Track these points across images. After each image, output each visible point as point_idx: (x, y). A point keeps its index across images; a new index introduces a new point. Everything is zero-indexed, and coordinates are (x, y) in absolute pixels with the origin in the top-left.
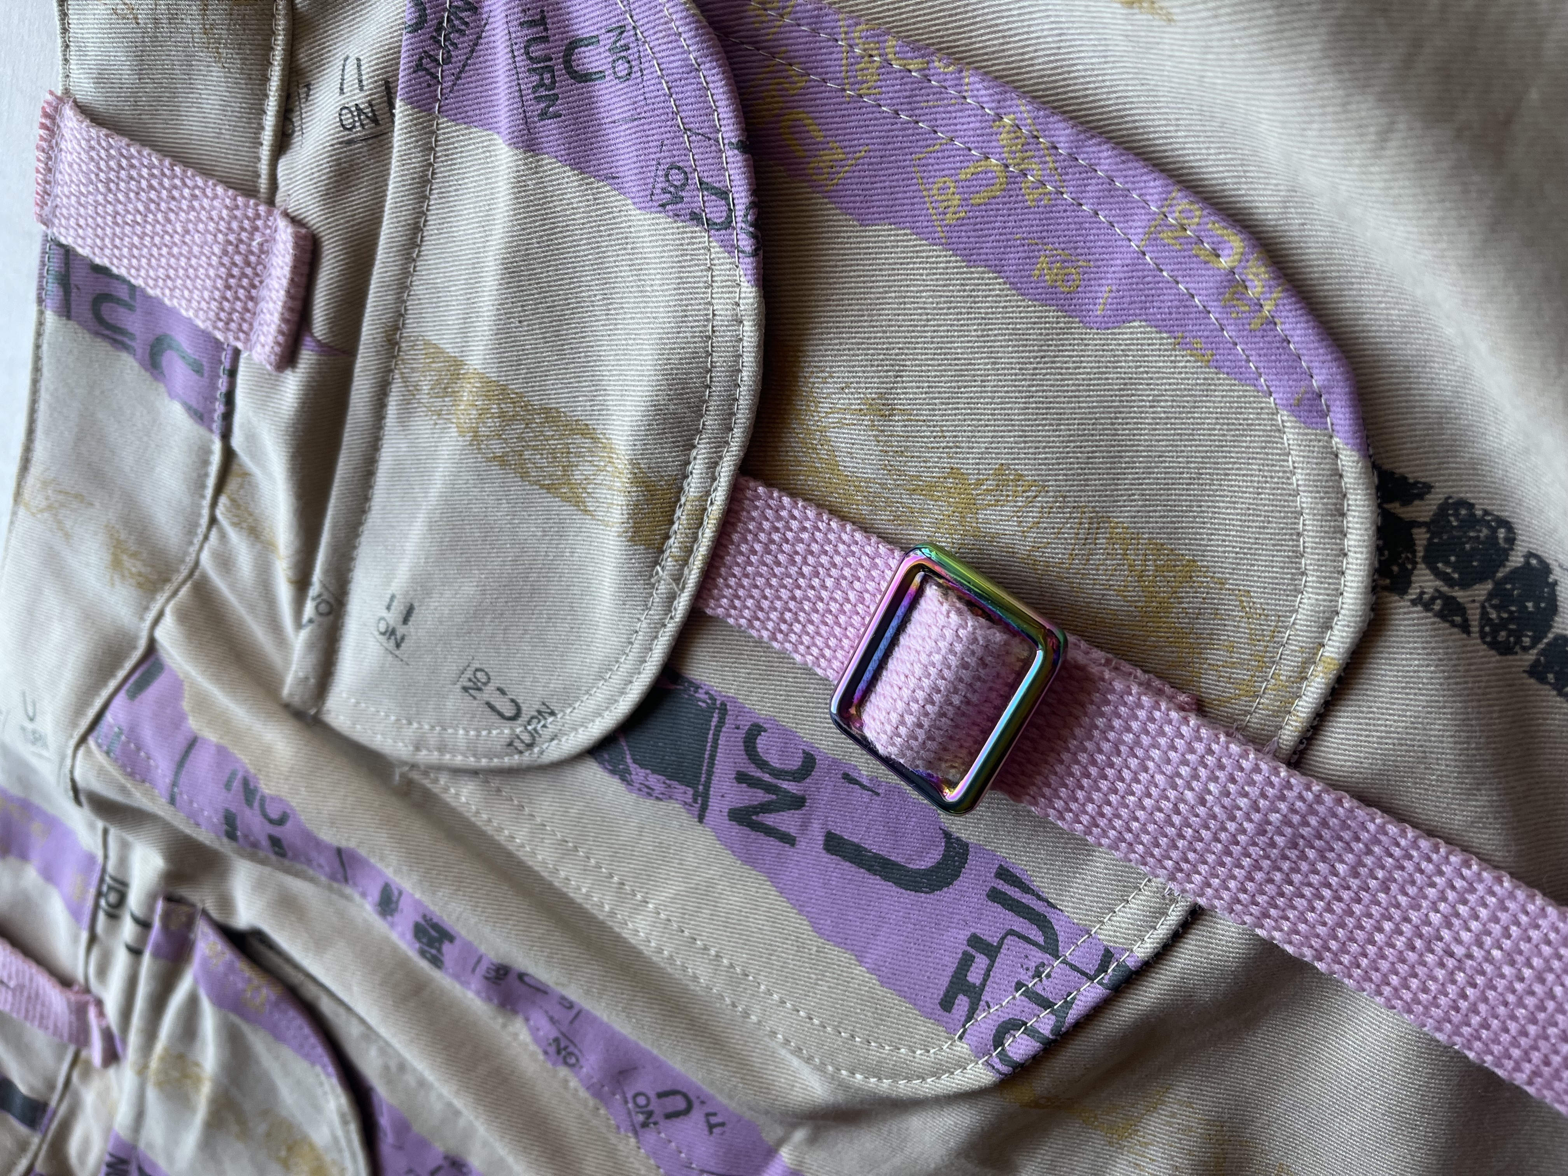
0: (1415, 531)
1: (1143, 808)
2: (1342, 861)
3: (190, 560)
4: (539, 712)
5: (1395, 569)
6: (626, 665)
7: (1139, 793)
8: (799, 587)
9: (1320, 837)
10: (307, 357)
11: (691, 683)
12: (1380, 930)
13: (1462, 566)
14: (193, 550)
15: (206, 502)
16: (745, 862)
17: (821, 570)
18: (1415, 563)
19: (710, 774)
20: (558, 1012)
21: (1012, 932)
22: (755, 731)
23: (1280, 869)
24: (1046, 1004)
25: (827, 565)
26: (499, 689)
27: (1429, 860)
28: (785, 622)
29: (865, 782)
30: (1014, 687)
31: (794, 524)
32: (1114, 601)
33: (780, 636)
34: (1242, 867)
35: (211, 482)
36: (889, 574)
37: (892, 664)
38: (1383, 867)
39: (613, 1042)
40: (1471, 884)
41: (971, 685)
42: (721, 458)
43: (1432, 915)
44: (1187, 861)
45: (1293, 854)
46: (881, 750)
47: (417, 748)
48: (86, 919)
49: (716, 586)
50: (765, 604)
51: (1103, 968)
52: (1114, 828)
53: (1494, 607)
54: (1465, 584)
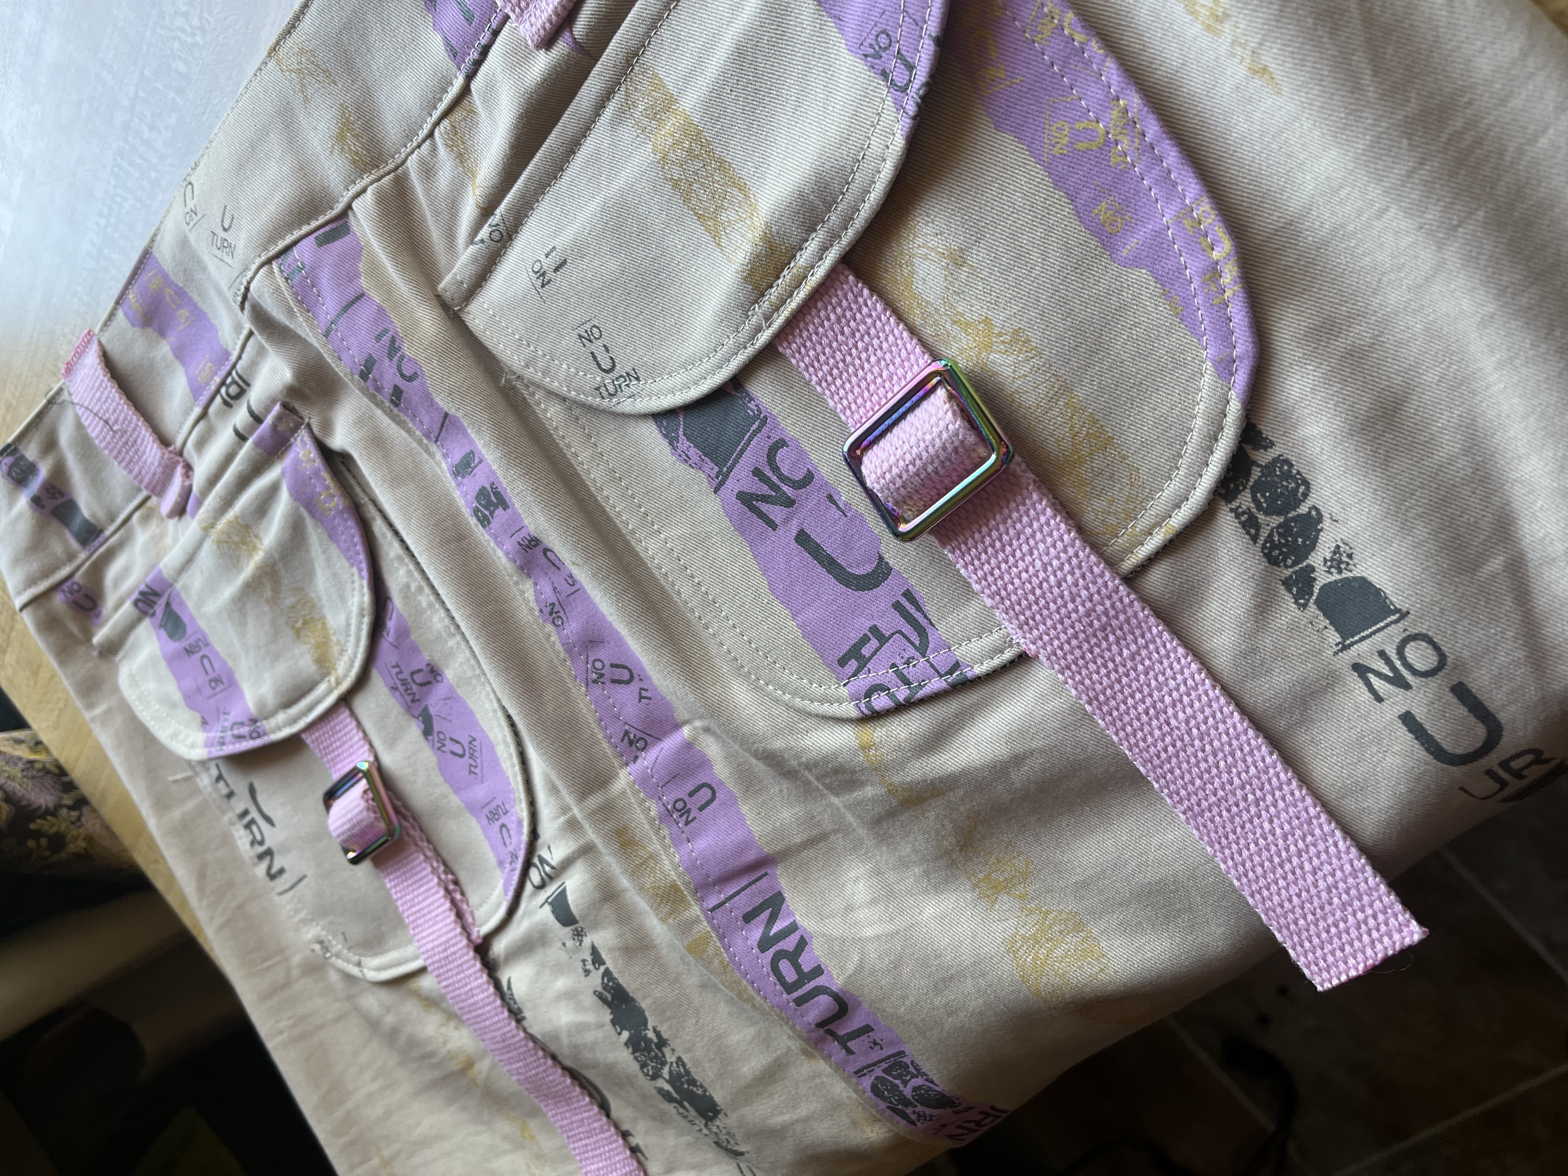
0: (1254, 468)
1: (1020, 578)
2: (1128, 649)
3: (399, 158)
4: (628, 374)
5: (1232, 485)
6: (706, 365)
7: (1020, 568)
8: (851, 355)
9: (1121, 629)
10: (561, 47)
11: (748, 395)
12: (1133, 697)
13: (1271, 501)
14: (404, 152)
15: (431, 121)
16: (736, 529)
17: (870, 348)
18: (1245, 488)
19: (736, 461)
20: (562, 585)
21: (900, 632)
22: (781, 443)
23: (1089, 642)
24: (907, 682)
25: (876, 347)
26: (605, 346)
27: (1179, 662)
28: (831, 375)
29: (841, 505)
30: (969, 473)
31: (865, 310)
32: (1051, 445)
33: (824, 384)
34: (1066, 634)
35: (442, 107)
36: (916, 369)
37: (896, 430)
38: (1150, 659)
39: (595, 617)
40: (1197, 685)
41: (943, 462)
42: (832, 246)
43: (1167, 697)
44: (1034, 619)
45: (1100, 635)
46: (869, 484)
47: (527, 366)
48: (204, 399)
49: (792, 334)
50: (822, 358)
51: (951, 672)
52: (996, 585)
53: (1279, 534)
54: (1267, 513)
